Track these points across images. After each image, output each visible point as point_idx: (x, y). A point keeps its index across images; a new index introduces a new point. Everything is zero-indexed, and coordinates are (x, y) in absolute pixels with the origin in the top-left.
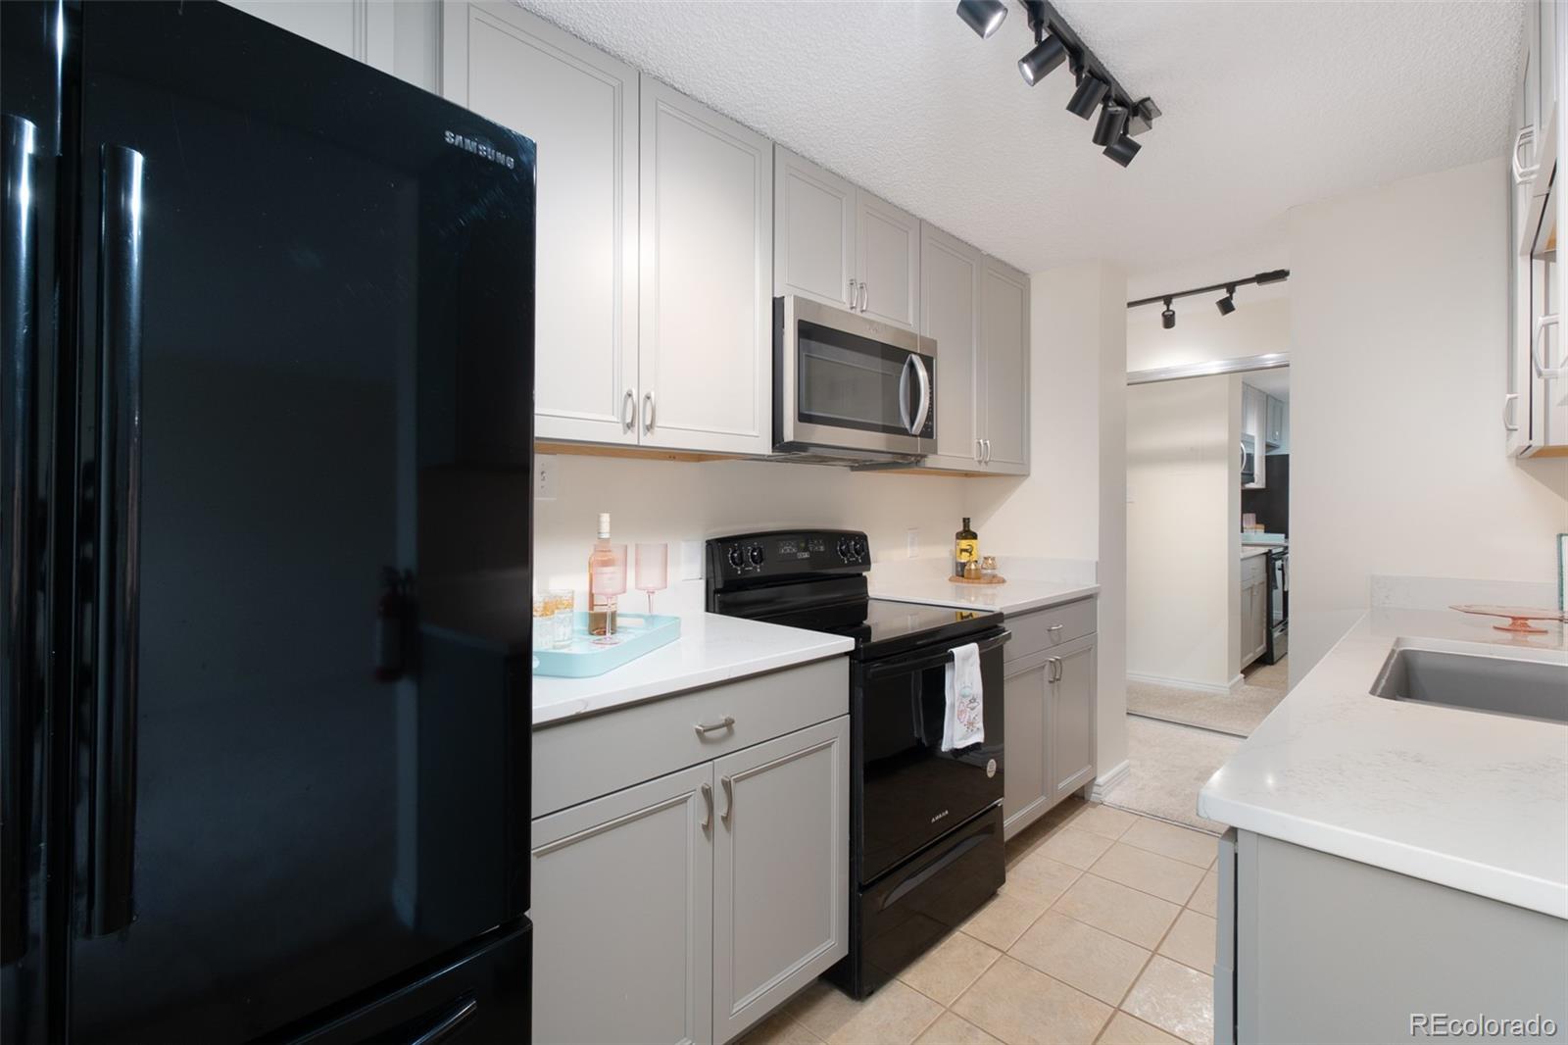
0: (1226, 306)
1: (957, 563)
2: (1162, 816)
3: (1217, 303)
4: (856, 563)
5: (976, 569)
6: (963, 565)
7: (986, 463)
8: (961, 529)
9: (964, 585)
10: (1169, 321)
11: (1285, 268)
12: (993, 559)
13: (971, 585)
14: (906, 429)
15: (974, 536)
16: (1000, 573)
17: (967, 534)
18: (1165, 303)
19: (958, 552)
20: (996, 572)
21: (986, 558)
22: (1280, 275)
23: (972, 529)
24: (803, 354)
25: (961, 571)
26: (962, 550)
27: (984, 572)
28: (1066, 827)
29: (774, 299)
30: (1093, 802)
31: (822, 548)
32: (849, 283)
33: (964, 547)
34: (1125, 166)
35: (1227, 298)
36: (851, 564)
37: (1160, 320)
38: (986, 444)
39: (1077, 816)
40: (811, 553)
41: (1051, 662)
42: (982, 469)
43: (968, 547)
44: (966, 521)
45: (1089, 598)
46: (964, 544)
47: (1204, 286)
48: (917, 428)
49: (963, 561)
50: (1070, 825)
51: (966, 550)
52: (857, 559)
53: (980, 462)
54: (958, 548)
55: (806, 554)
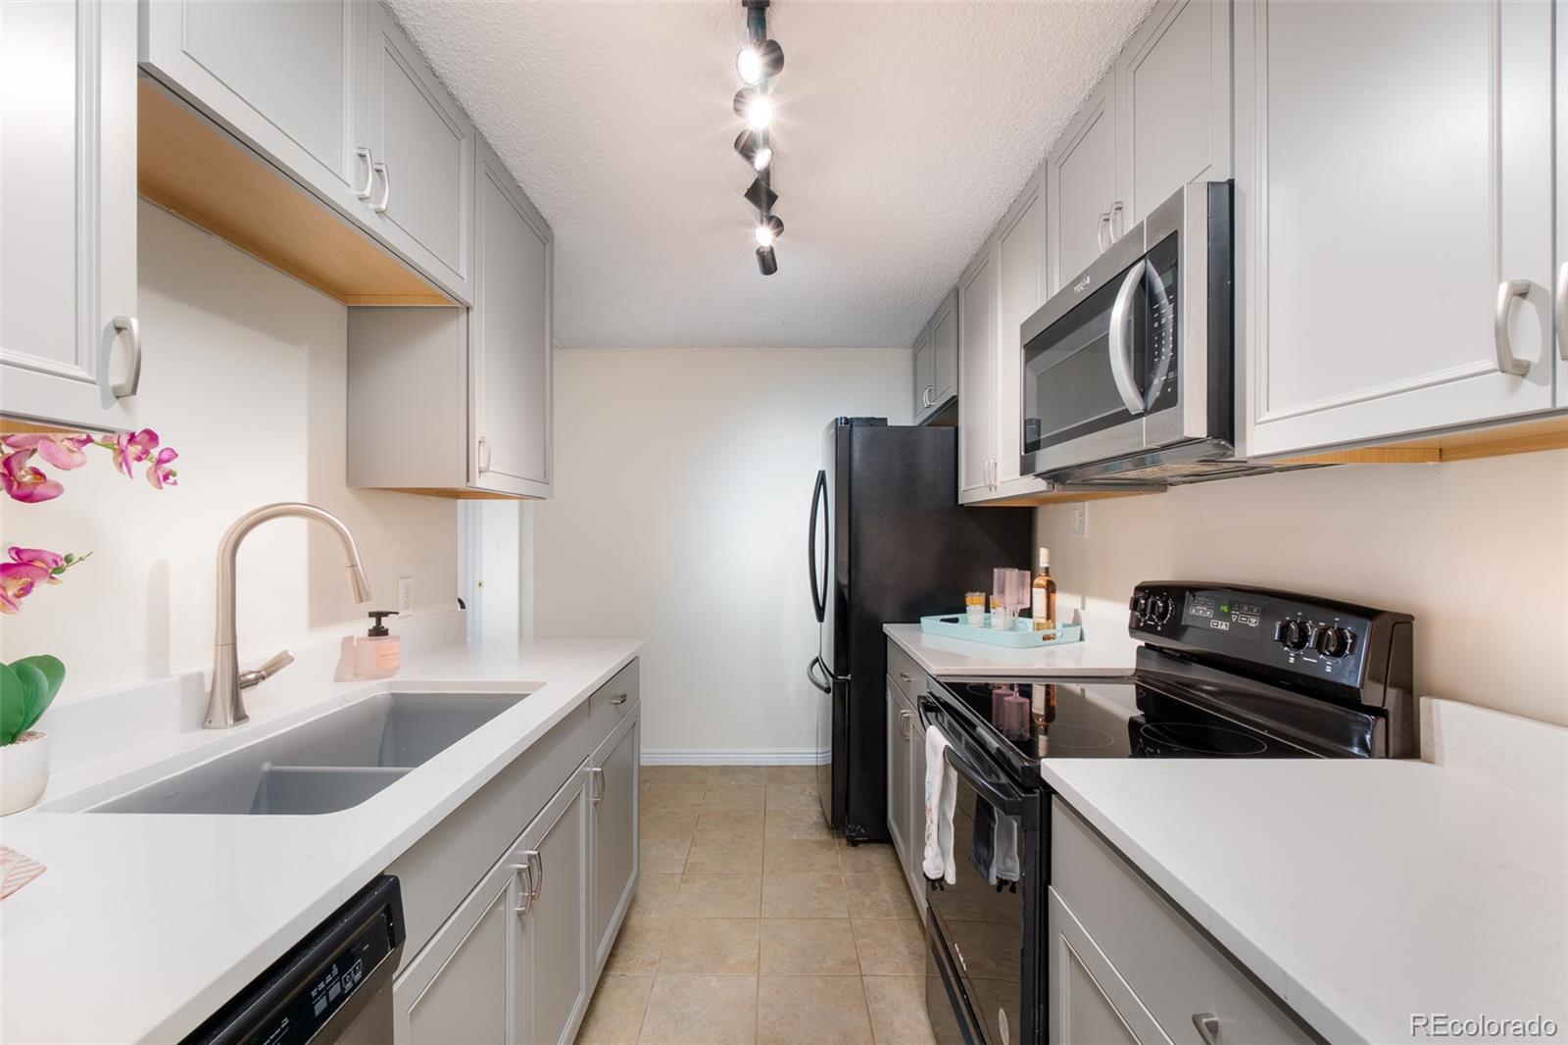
40: (1232, 623)
55: (1224, 623)
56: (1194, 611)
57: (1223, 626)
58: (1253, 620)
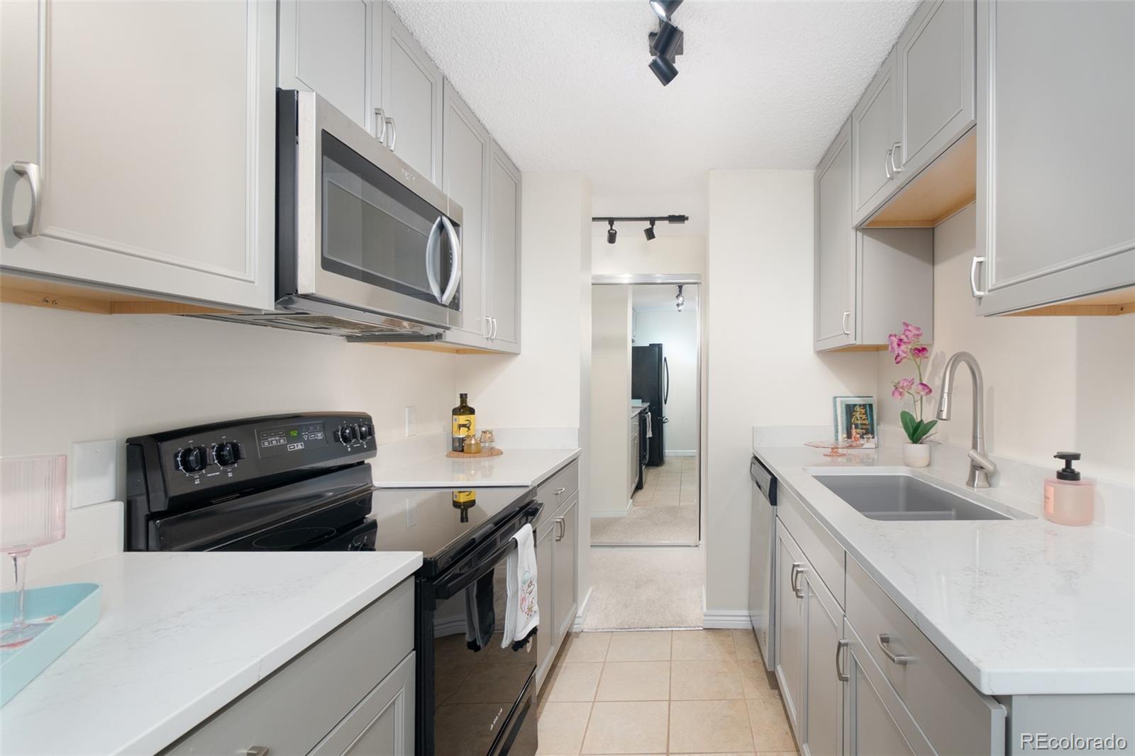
0: (650, 234)
1: (454, 439)
2: (626, 627)
3: (645, 231)
4: (361, 450)
5: (477, 444)
6: (462, 440)
7: (492, 340)
8: (458, 404)
9: (463, 459)
10: (612, 238)
11: (686, 215)
12: (490, 433)
13: (472, 459)
14: (434, 296)
15: (472, 411)
16: (498, 445)
17: (464, 408)
18: (609, 223)
19: (456, 428)
20: (493, 445)
21: (484, 432)
22: (681, 219)
23: (470, 404)
24: (326, 179)
25: (460, 447)
26: (460, 426)
27: (482, 445)
28: (564, 665)
29: (279, 91)
30: (576, 633)
31: (320, 436)
32: (374, 111)
33: (462, 423)
34: (665, 85)
35: (650, 228)
36: (356, 451)
37: (606, 235)
38: (493, 322)
39: (568, 650)
40: (305, 442)
41: (557, 522)
42: (489, 345)
43: (467, 422)
44: (463, 397)
45: (573, 461)
46: (462, 419)
47: (639, 216)
48: (447, 297)
49: (461, 436)
50: (566, 661)
51: (464, 426)
52: (362, 444)
53: (487, 339)
54: (456, 424)
55: (299, 444)
56: (266, 444)
57: (299, 446)
58: (319, 435)
